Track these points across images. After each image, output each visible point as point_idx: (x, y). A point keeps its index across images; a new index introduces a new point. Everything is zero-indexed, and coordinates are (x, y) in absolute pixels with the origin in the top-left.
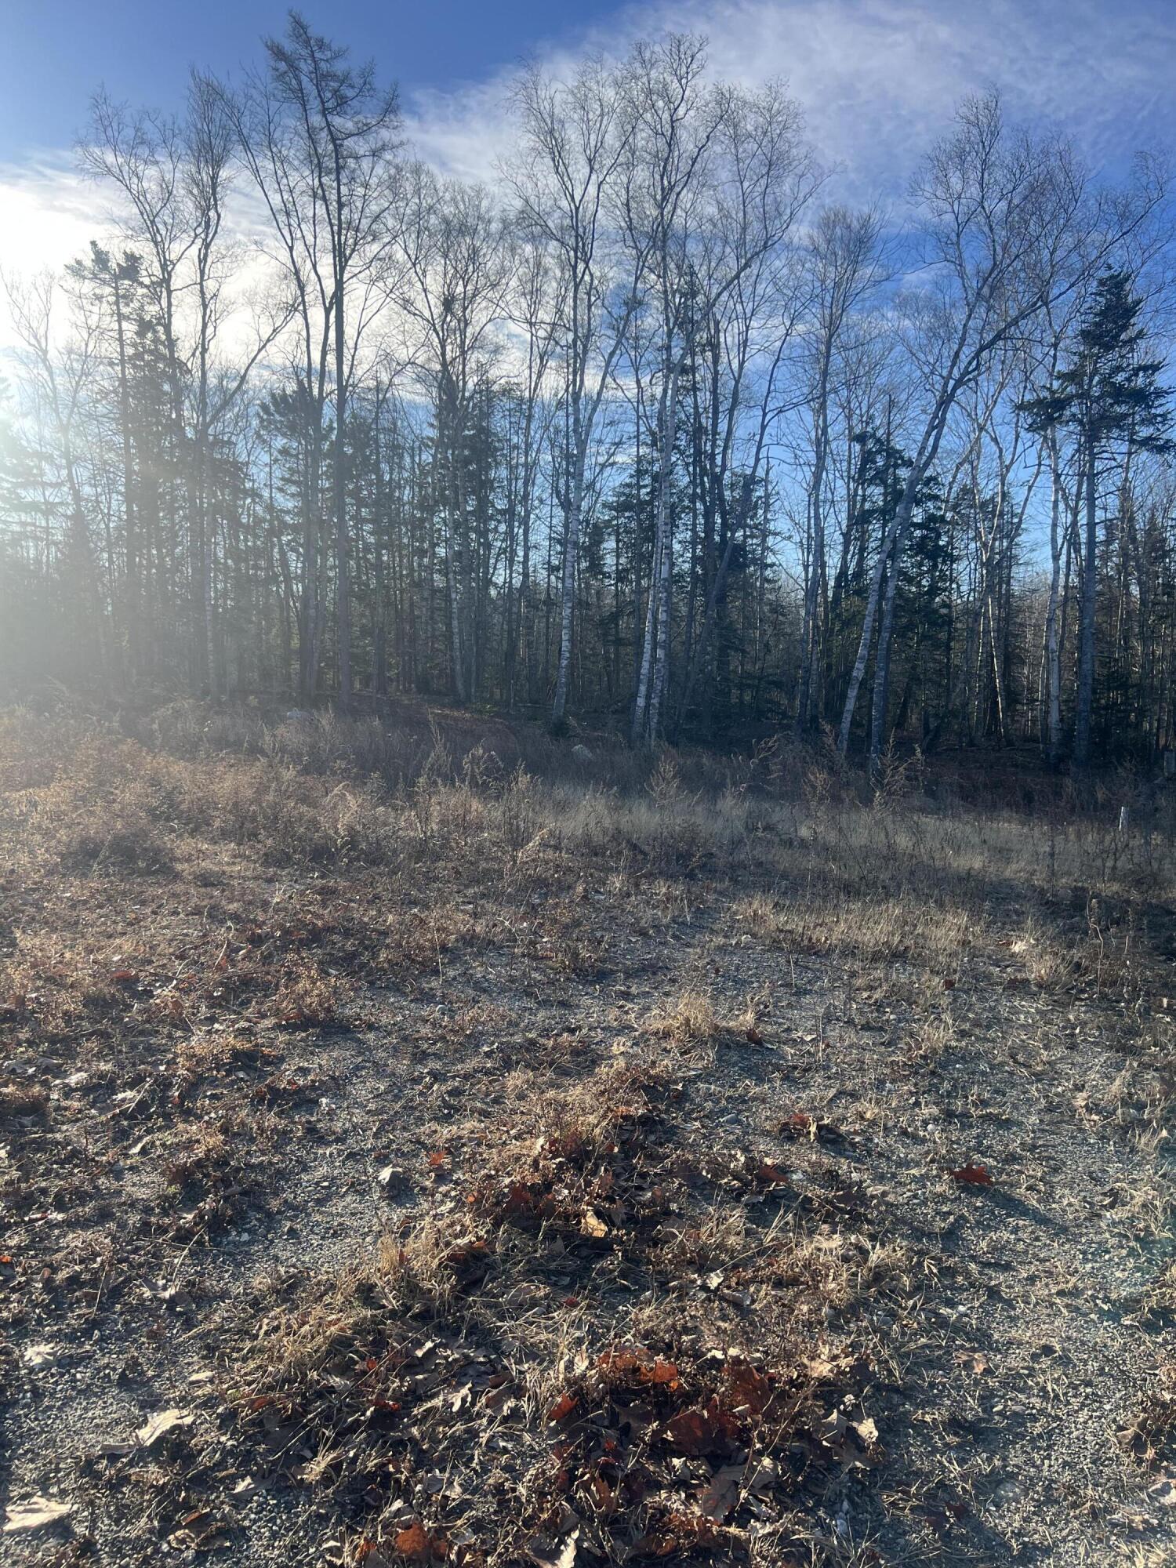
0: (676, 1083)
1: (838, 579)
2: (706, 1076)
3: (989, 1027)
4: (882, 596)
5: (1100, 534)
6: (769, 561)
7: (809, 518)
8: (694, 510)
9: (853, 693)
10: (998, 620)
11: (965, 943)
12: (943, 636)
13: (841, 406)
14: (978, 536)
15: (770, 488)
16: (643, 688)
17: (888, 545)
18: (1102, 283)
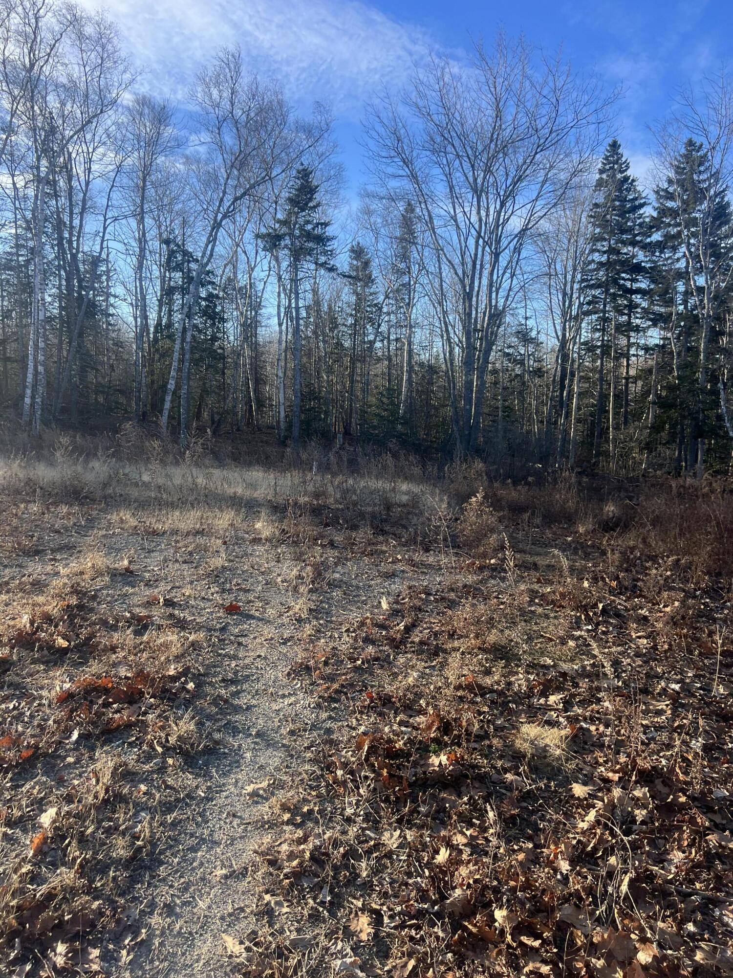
0: (90, 591)
1: (156, 327)
2: (106, 587)
3: (242, 557)
4: (183, 340)
5: (303, 314)
6: (111, 312)
7: (136, 287)
8: (60, 276)
9: (168, 398)
10: (251, 358)
11: (232, 525)
12: (220, 365)
13: (154, 219)
14: (237, 309)
15: (110, 266)
16: (28, 392)
17: (186, 310)
18: (299, 172)
